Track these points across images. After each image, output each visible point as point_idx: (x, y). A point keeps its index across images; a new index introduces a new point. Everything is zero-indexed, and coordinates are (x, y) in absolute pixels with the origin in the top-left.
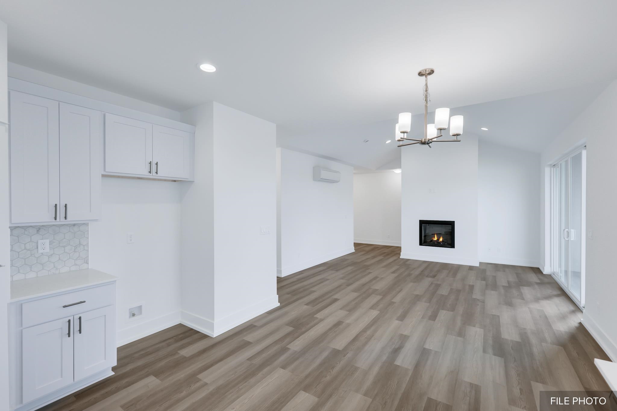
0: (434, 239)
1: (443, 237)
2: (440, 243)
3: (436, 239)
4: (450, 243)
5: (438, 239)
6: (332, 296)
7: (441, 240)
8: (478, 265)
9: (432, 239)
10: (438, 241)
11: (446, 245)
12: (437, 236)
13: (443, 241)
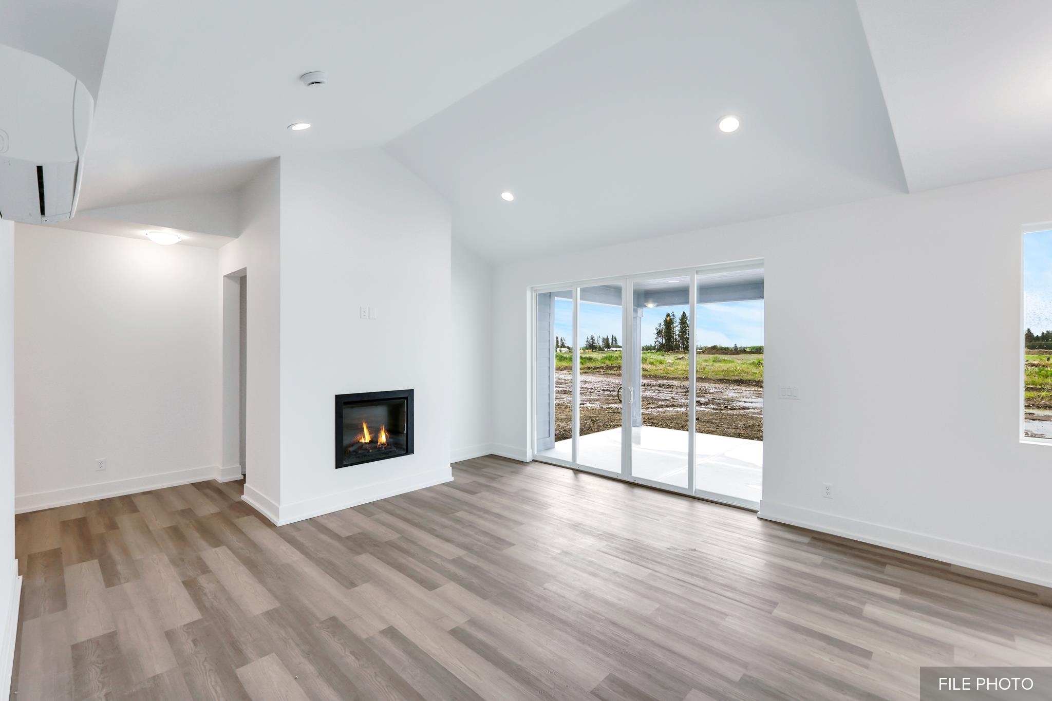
0: (363, 441)
1: (386, 431)
2: (382, 448)
3: (367, 438)
5: (374, 441)
7: (381, 439)
9: (355, 440)
10: (374, 445)
11: (395, 450)
13: (387, 441)
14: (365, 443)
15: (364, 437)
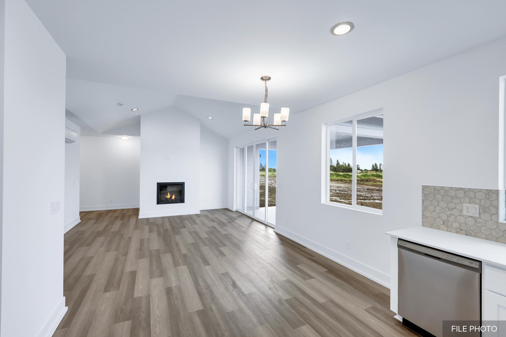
0: (167, 197)
1: (175, 195)
2: (173, 200)
3: (169, 197)
4: (180, 199)
5: (171, 197)
6: (123, 271)
7: (173, 197)
8: (199, 213)
9: (165, 197)
10: (171, 199)
11: (178, 201)
12: (170, 194)
13: (175, 198)
14: (168, 198)
15: (168, 196)
